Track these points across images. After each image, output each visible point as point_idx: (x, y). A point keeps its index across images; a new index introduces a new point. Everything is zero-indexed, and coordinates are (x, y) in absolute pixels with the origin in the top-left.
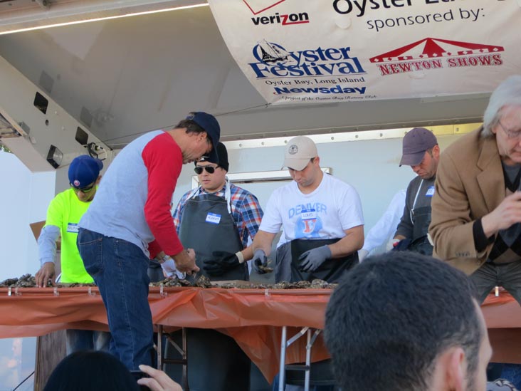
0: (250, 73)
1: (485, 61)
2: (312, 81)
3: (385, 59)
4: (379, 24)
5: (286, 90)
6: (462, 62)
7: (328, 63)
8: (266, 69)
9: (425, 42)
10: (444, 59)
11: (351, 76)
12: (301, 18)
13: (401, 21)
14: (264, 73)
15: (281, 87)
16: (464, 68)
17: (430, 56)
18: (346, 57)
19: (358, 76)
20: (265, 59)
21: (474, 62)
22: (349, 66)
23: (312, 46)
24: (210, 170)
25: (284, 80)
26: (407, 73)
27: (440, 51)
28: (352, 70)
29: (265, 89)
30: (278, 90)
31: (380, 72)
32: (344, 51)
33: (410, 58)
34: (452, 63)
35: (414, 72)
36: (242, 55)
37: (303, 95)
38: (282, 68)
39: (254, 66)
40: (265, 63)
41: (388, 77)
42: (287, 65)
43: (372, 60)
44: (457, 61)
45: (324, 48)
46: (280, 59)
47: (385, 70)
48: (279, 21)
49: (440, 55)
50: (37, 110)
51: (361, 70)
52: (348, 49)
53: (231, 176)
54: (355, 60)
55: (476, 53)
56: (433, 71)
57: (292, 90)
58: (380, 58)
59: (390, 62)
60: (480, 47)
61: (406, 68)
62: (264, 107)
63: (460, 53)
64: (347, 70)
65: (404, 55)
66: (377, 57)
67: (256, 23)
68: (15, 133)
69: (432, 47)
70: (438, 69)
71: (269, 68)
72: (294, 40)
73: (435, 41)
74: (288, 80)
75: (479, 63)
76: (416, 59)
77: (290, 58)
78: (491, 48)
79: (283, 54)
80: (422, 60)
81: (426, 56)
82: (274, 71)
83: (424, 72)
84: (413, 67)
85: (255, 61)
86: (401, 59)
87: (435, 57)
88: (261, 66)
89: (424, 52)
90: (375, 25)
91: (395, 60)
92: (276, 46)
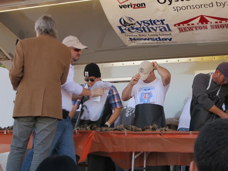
0: (118, 31)
2: (147, 35)
3: (181, 25)
4: (179, 9)
5: (134, 39)
6: (217, 27)
7: (154, 26)
8: (125, 29)
9: (200, 17)
10: (208, 25)
11: (165, 33)
12: (142, 5)
13: (189, 7)
14: (124, 31)
15: (132, 37)
16: (218, 29)
17: (202, 24)
18: (163, 24)
19: (169, 33)
20: (124, 24)
21: (222, 27)
22: (164, 28)
23: (147, 19)
25: (134, 34)
26: (191, 32)
27: (207, 22)
28: (165, 30)
29: (125, 39)
30: (131, 39)
31: (178, 31)
32: (162, 21)
33: (193, 24)
34: (212, 27)
35: (195, 31)
36: (114, 22)
37: (143, 41)
38: (133, 28)
39: (120, 28)
40: (125, 26)
41: (182, 33)
42: (135, 27)
43: (175, 25)
44: (215, 26)
45: (153, 19)
46: (132, 24)
47: (181, 30)
48: (132, 7)
49: (207, 23)
51: (170, 30)
52: (164, 20)
54: (167, 25)
55: (224, 22)
56: (203, 31)
57: (138, 39)
58: (179, 24)
59: (184, 26)
60: (226, 20)
61: (191, 29)
62: (124, 47)
63: (216, 22)
64: (163, 30)
65: (190, 23)
66: (177, 24)
67: (121, 8)
68: (7, 58)
69: (203, 20)
70: (206, 30)
71: (127, 29)
72: (138, 15)
73: (204, 17)
74: (136, 34)
75: (225, 27)
76: (196, 25)
77: (137, 24)
79: (133, 22)
80: (198, 25)
81: (200, 24)
82: (129, 30)
83: (199, 31)
84: (194, 29)
85: (120, 25)
86: (189, 25)
87: (205, 24)
88: (123, 28)
89: (199, 22)
90: (177, 9)
91: (186, 25)
92: (130, 19)
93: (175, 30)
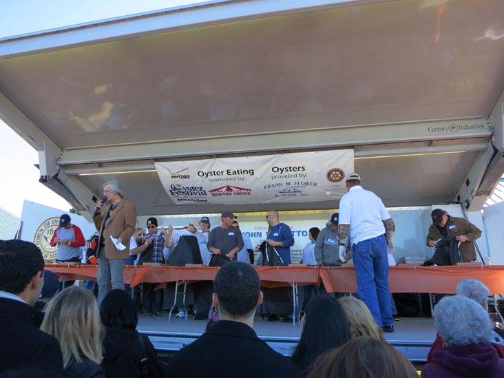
0: (169, 193)
1: (245, 194)
2: (190, 197)
3: (214, 191)
6: (238, 194)
7: (195, 191)
9: (227, 187)
10: (232, 193)
11: (202, 196)
12: (187, 177)
13: (219, 180)
14: (174, 193)
16: (239, 196)
17: (228, 191)
18: (201, 190)
20: (174, 189)
21: (242, 194)
23: (190, 186)
24: (153, 227)
27: (231, 190)
28: (203, 194)
29: (175, 199)
32: (201, 188)
33: (222, 191)
34: (235, 194)
35: (223, 196)
36: (167, 187)
37: (187, 201)
38: (180, 192)
39: (171, 191)
41: (214, 197)
42: (182, 191)
43: (210, 191)
45: (194, 187)
47: (213, 195)
48: (180, 177)
50: (93, 202)
51: (206, 194)
53: (158, 227)
54: (204, 191)
55: (243, 191)
56: (229, 196)
58: (212, 191)
59: (215, 193)
60: (244, 189)
61: (220, 195)
62: (173, 205)
63: (238, 191)
64: (201, 194)
65: (220, 190)
67: (172, 178)
68: (85, 209)
69: (229, 189)
72: (184, 183)
73: (230, 187)
74: (181, 196)
76: (224, 192)
77: (183, 189)
78: (247, 190)
79: (181, 188)
82: (177, 193)
83: (226, 196)
86: (219, 192)
87: (230, 192)
88: (173, 191)
89: (226, 190)
90: (212, 181)
91: (217, 192)
92: (179, 185)
93: (209, 195)
